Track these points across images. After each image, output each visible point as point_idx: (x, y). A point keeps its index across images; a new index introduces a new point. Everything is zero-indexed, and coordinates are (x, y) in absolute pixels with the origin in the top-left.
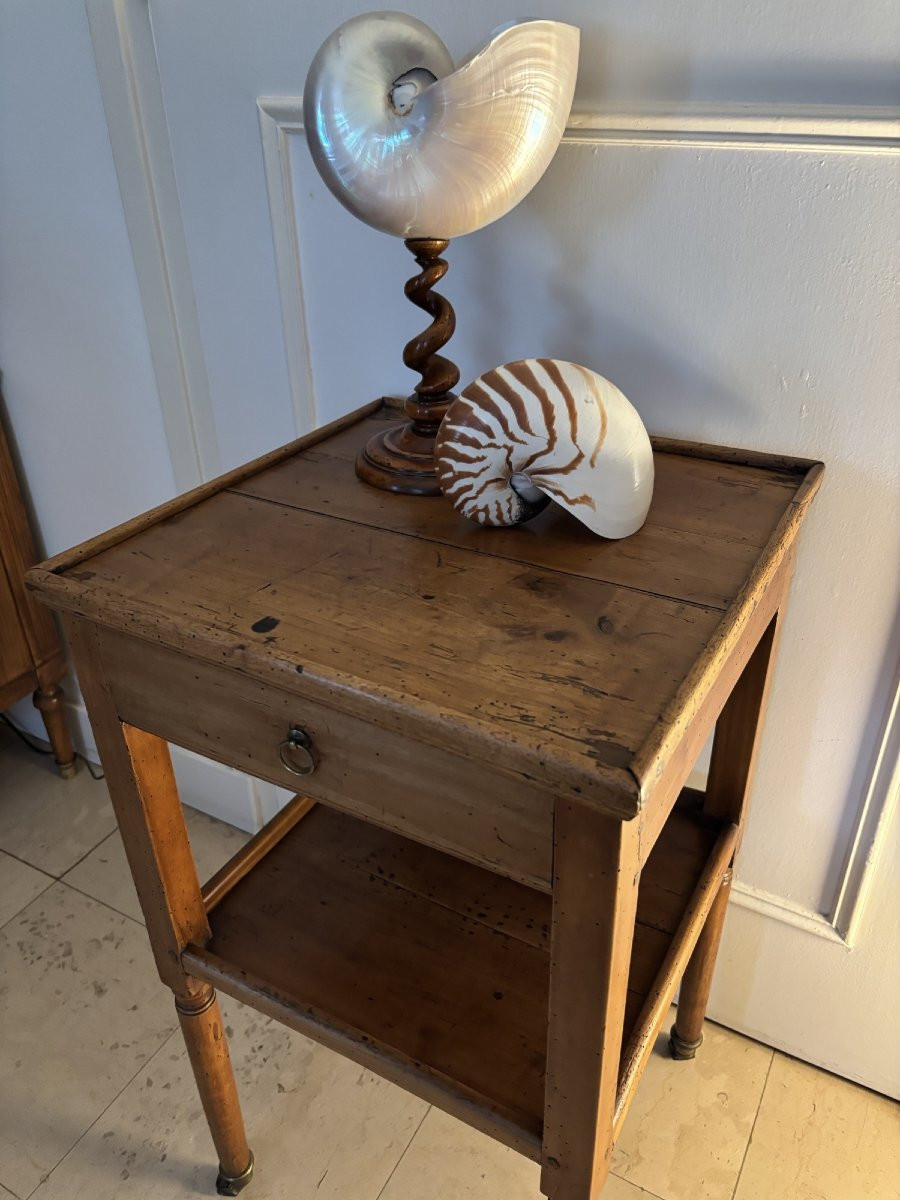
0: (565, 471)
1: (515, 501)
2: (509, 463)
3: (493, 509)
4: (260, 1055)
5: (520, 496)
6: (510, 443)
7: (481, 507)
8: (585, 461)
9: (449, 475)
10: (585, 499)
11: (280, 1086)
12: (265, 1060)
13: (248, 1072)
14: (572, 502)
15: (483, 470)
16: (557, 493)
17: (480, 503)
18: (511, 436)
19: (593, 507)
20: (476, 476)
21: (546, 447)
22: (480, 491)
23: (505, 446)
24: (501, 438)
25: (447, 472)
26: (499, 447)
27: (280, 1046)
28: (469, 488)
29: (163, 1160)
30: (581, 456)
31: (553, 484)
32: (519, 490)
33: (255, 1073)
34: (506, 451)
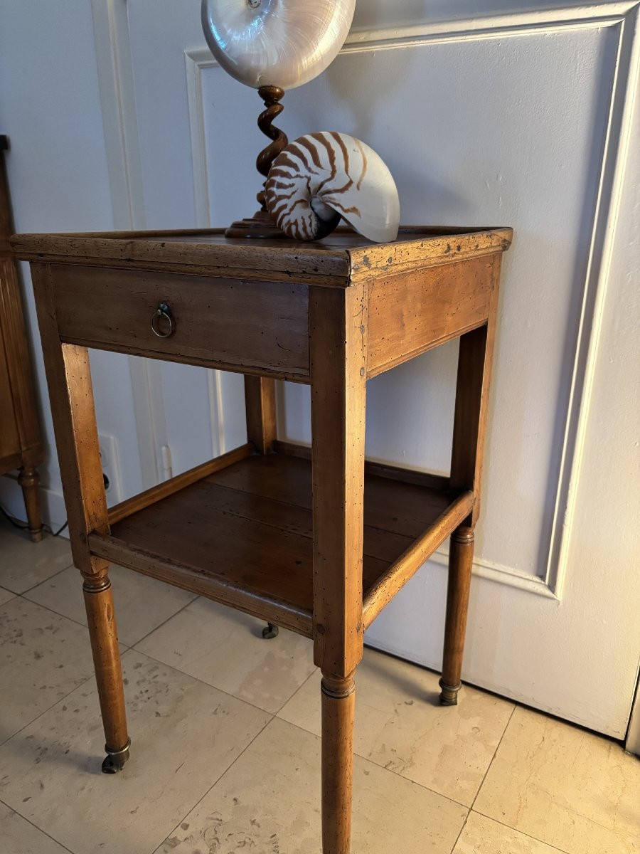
0: (342, 191)
1: (313, 218)
2: (309, 188)
3: (300, 222)
4: (146, 696)
5: (317, 215)
6: (309, 174)
7: (292, 221)
8: (354, 186)
9: (274, 198)
10: (354, 210)
11: (157, 713)
12: (149, 698)
13: (135, 705)
14: (346, 211)
15: (293, 193)
16: (338, 205)
17: (292, 218)
18: (310, 170)
19: (360, 216)
20: (289, 197)
21: (330, 176)
22: (291, 210)
23: (306, 177)
24: (304, 171)
25: (271, 197)
26: (302, 177)
27: (161, 691)
28: (285, 206)
29: (66, 753)
30: (351, 182)
31: (334, 199)
32: (316, 211)
33: (141, 705)
34: (307, 180)
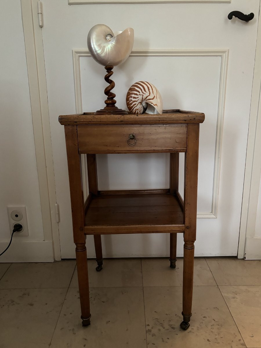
0: (153, 99)
1: (142, 107)
2: (143, 98)
3: (139, 109)
6: (143, 94)
7: (137, 109)
8: (155, 97)
9: (132, 102)
10: (156, 105)
14: (154, 105)
15: (138, 100)
16: (152, 103)
17: (137, 108)
18: (143, 93)
21: (149, 95)
22: (137, 105)
23: (142, 95)
24: (141, 93)
25: (131, 101)
26: (141, 95)
28: (135, 104)
30: (154, 97)
31: (151, 102)
32: (143, 105)
34: (142, 96)
